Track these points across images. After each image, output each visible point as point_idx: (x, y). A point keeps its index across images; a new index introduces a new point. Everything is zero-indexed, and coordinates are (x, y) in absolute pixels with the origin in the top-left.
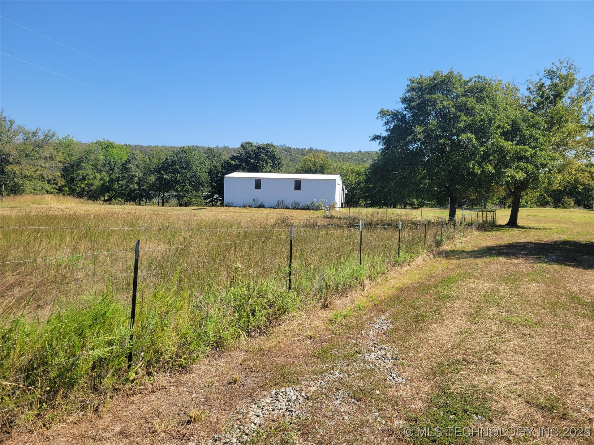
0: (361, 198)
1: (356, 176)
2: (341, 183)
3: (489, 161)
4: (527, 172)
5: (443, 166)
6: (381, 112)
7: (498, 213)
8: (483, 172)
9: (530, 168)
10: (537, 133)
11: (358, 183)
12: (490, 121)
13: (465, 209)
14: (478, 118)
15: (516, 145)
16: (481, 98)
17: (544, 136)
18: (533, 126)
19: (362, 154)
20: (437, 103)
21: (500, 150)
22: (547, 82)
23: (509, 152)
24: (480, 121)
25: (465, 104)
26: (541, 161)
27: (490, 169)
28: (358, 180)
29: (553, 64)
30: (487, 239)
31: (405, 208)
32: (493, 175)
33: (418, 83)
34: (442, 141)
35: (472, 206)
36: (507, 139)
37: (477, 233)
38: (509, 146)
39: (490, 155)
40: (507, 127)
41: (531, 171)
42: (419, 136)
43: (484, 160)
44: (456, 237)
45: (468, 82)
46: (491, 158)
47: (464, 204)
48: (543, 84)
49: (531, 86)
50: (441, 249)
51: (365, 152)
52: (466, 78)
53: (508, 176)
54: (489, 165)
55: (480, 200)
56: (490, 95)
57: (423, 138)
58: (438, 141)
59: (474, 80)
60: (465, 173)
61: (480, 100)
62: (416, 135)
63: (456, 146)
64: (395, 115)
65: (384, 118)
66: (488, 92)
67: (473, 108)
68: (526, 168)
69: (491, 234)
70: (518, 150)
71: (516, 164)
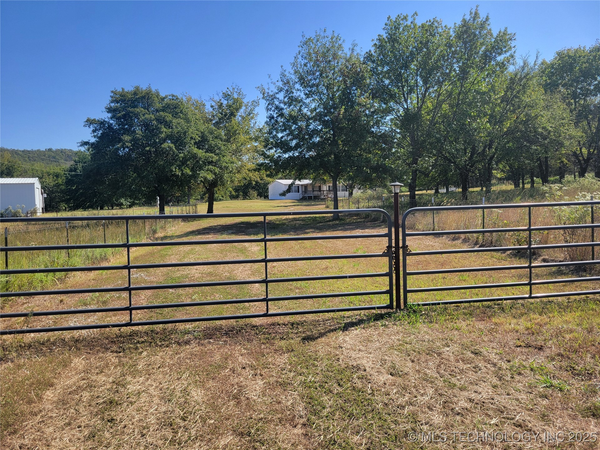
0: (62, 201)
1: (53, 178)
2: (39, 187)
3: (187, 165)
4: (215, 174)
5: (150, 169)
6: (88, 120)
7: (198, 207)
8: (182, 174)
9: (217, 170)
10: (220, 143)
11: (58, 185)
12: (185, 133)
13: (172, 205)
14: (176, 130)
15: (205, 152)
16: (177, 113)
17: (224, 145)
18: (216, 138)
19: (53, 152)
20: (140, 116)
21: (194, 156)
22: (225, 102)
23: (200, 158)
24: (178, 133)
25: (164, 118)
26: (224, 164)
27: (188, 172)
28: (56, 182)
29: (228, 88)
30: (191, 226)
31: (112, 209)
32: (190, 177)
33: (121, 95)
34: (148, 149)
35: (178, 203)
36: (198, 148)
37: (183, 223)
38: (200, 153)
39: (187, 160)
40: (198, 139)
41: (218, 172)
42: (127, 144)
43: (183, 164)
44: (167, 227)
45: (164, 98)
46: (188, 163)
47: (170, 201)
48: (222, 104)
49: (213, 104)
50: (157, 236)
51: (57, 150)
52: (162, 94)
53: (202, 177)
54: (187, 169)
55: (184, 197)
56: (183, 111)
57: (131, 146)
58: (144, 148)
59: (169, 97)
60: (169, 174)
61: (175, 115)
62: (124, 144)
63: (160, 153)
64: (102, 123)
65: (91, 126)
66: (181, 109)
67: (171, 122)
68: (214, 170)
69: (193, 223)
70: (207, 156)
71: (207, 167)
